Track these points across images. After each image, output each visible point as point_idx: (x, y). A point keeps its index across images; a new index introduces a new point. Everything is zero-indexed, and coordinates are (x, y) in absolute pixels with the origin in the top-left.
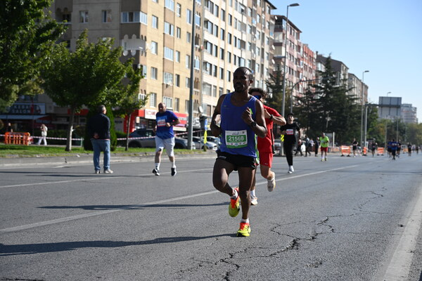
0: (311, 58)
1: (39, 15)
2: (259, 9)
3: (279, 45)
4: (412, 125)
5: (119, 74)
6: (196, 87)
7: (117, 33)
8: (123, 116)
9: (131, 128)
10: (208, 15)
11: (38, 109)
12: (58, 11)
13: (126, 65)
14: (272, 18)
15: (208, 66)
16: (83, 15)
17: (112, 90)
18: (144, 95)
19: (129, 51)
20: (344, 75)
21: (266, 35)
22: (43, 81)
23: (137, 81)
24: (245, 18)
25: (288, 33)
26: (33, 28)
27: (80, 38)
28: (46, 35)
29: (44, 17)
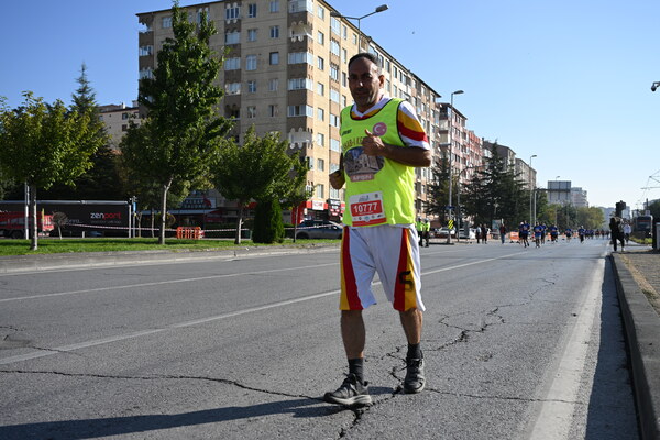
0: (477, 144)
1: (208, 111)
2: (424, 98)
3: (445, 132)
4: (582, 209)
5: (286, 167)
7: (284, 127)
8: (291, 208)
9: (299, 219)
11: (209, 203)
12: (228, 106)
13: (293, 158)
14: (437, 106)
16: (251, 110)
17: (279, 183)
18: (311, 186)
19: (296, 144)
20: (511, 160)
21: (431, 123)
22: (213, 176)
23: (304, 173)
25: (454, 120)
26: (202, 125)
27: (248, 133)
28: (214, 131)
29: (212, 113)
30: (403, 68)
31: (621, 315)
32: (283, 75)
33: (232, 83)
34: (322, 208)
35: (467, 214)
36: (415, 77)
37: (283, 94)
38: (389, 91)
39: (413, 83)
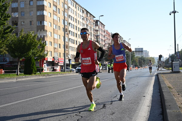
0: (109, 35)
1: (5, 23)
2: (89, 18)
3: (97, 31)
4: (147, 58)
5: (36, 45)
6: (67, 48)
7: (36, 29)
8: (39, 61)
10: (70, 21)
11: (6, 60)
12: (13, 22)
13: (39, 41)
14: (94, 21)
15: (71, 40)
16: (22, 23)
17: (34, 51)
18: (47, 52)
19: (41, 36)
20: (122, 41)
21: (92, 27)
22: (7, 49)
23: (44, 46)
24: (84, 21)
25: (100, 26)
26: (2, 29)
27: (21, 32)
28: (7, 31)
29: (6, 24)
30: (81, 7)
31: (160, 96)
32: (35, 9)
33: (14, 12)
34: (51, 60)
35: (106, 61)
36: (86, 10)
37: (35, 17)
38: (76, 15)
39: (85, 12)
